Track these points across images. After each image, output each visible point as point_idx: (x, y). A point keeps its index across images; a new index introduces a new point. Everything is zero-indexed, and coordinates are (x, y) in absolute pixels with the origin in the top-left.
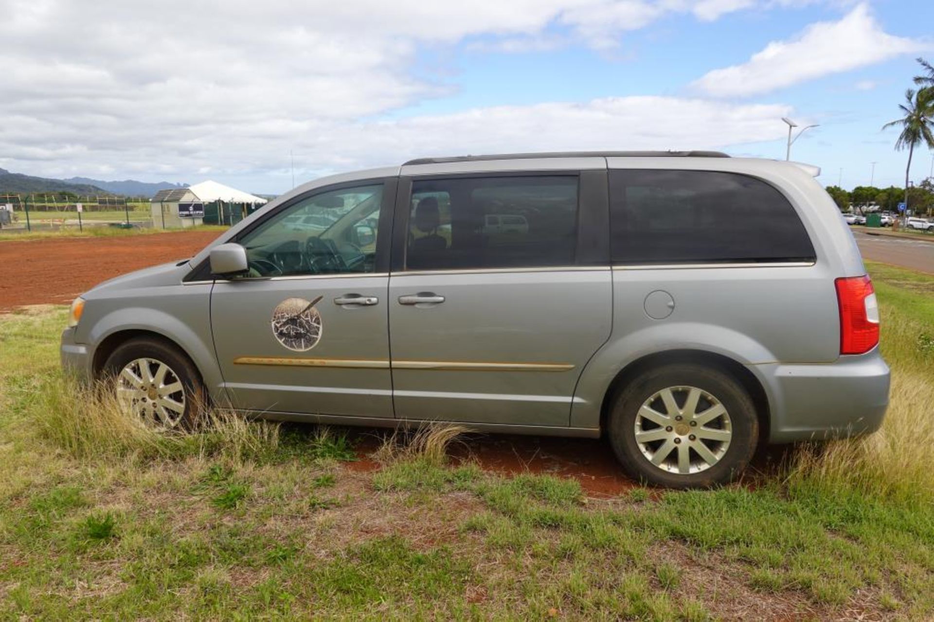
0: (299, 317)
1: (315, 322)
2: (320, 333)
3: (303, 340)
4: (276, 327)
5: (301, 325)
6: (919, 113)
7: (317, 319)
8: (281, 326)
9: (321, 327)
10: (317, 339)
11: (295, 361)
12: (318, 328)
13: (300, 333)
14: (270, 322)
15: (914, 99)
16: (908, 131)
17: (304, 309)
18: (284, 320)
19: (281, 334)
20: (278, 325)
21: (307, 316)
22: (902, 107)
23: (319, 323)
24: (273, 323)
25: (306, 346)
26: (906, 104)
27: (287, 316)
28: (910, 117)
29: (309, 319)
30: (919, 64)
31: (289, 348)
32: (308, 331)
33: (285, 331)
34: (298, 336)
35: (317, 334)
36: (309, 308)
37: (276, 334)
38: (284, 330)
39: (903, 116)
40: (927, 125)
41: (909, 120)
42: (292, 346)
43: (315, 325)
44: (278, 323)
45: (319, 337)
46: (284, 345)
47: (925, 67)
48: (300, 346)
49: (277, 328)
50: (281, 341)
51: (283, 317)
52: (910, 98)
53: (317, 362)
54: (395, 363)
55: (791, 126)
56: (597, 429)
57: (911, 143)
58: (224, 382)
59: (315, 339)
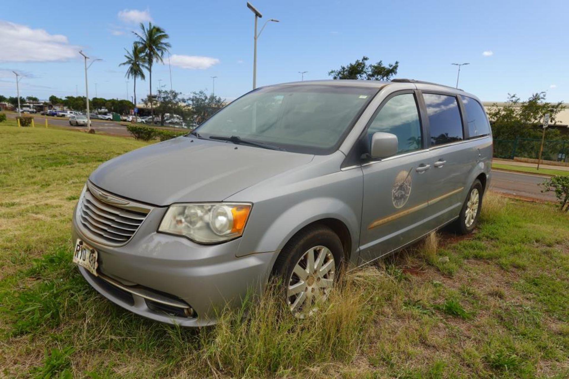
0: (403, 183)
1: (409, 185)
2: (410, 193)
3: (402, 199)
5: (404, 189)
6: (135, 60)
7: (410, 183)
8: (396, 192)
9: (411, 188)
11: (397, 216)
12: (409, 189)
13: (403, 195)
15: (131, 52)
16: (132, 69)
18: (398, 188)
19: (395, 198)
21: (407, 182)
22: (126, 56)
24: (393, 191)
25: (403, 203)
26: (128, 55)
27: (399, 184)
29: (407, 184)
31: (396, 207)
32: (405, 193)
34: (401, 197)
35: (408, 193)
36: (407, 177)
37: (393, 198)
38: (397, 194)
39: (127, 60)
40: (141, 67)
41: (130, 63)
42: (398, 205)
43: (409, 187)
44: (395, 190)
45: (409, 195)
46: (394, 205)
48: (400, 204)
49: (394, 194)
50: (394, 203)
51: (398, 186)
53: (406, 212)
54: (429, 202)
55: (86, 58)
56: (458, 216)
57: (134, 76)
58: (359, 247)
59: (407, 197)
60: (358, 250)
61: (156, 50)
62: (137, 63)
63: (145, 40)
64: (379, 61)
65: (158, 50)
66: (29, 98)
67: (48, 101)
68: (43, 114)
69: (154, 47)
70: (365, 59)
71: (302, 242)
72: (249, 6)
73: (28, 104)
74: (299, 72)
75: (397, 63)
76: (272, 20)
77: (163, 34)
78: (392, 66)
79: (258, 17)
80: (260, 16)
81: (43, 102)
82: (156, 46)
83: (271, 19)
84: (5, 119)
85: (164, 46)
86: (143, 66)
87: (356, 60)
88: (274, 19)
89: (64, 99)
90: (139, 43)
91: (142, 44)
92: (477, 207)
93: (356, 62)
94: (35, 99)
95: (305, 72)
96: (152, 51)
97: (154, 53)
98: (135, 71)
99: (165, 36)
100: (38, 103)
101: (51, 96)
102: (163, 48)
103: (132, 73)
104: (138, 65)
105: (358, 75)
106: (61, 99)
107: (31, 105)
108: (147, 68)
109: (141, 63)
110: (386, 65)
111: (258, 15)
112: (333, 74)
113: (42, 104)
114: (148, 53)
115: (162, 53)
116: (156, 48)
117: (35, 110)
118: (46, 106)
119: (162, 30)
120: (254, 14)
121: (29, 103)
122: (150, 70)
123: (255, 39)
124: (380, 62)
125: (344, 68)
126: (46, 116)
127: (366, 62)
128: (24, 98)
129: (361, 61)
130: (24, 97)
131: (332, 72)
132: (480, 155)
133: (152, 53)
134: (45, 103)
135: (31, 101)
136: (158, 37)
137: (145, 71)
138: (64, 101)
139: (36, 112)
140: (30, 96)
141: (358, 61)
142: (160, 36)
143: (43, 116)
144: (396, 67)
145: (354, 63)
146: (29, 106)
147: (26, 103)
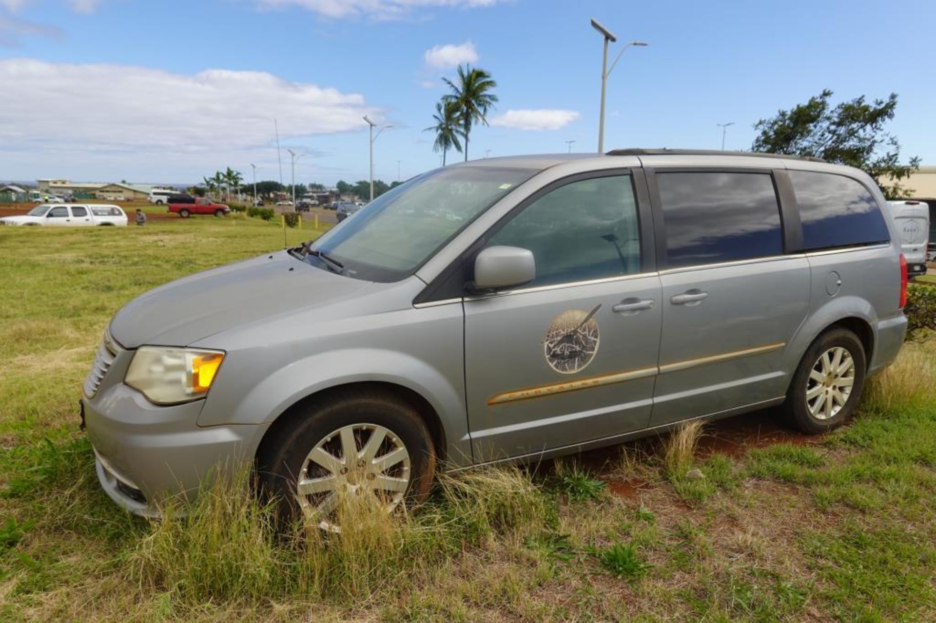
0: (575, 332)
1: (592, 336)
2: (596, 348)
3: (577, 359)
4: (548, 347)
5: (578, 342)
6: (447, 122)
7: (595, 331)
8: (554, 347)
9: (598, 340)
10: (592, 355)
11: (566, 386)
12: (595, 342)
13: (576, 351)
14: (543, 343)
15: (443, 111)
16: (441, 136)
17: (582, 321)
18: (559, 338)
19: (554, 356)
20: (551, 346)
21: (584, 330)
22: (436, 117)
23: (596, 337)
24: (546, 344)
25: (579, 366)
26: (438, 115)
27: (562, 332)
28: (441, 125)
29: (587, 333)
30: (444, 82)
31: (560, 372)
32: (584, 348)
33: (559, 352)
34: (573, 355)
35: (593, 349)
36: (586, 320)
37: (547, 357)
38: (558, 350)
39: (436, 123)
40: (454, 132)
41: (440, 127)
42: (564, 369)
43: (593, 339)
44: (551, 343)
45: (595, 353)
46: (554, 368)
47: (449, 85)
48: (572, 368)
49: (549, 349)
50: (552, 365)
51: (557, 335)
52: (439, 110)
53: (590, 382)
54: (663, 368)
55: (371, 125)
56: (784, 397)
57: (443, 148)
58: (469, 432)
59: (590, 356)
60: (467, 437)
61: (476, 105)
62: (450, 127)
63: (461, 90)
64: (859, 97)
65: (479, 105)
66: (313, 186)
67: (335, 189)
68: (326, 208)
69: (473, 101)
70: (826, 94)
71: (320, 414)
72: (594, 24)
73: (311, 194)
74: (719, 125)
75: (893, 97)
76: (635, 44)
77: (488, 80)
78: (881, 102)
79: (609, 41)
80: (613, 40)
81: (329, 190)
82: (477, 98)
83: (633, 42)
84: (273, 216)
85: (488, 99)
86: (457, 131)
87: (810, 98)
88: (638, 42)
89: (355, 185)
90: (451, 96)
91: (457, 97)
92: (852, 383)
93: (811, 102)
94: (320, 187)
95: (728, 125)
96: (471, 107)
97: (472, 110)
98: (446, 139)
99: (491, 83)
100: (325, 192)
101: (338, 181)
102: (487, 102)
103: (441, 143)
104: (451, 130)
105: (811, 125)
106: (351, 186)
107: (315, 195)
108: (462, 134)
109: (454, 127)
110: (870, 102)
111: (608, 37)
112: (761, 127)
113: (327, 194)
114: (465, 111)
115: (485, 110)
116: (476, 102)
117: (317, 202)
118: (333, 196)
119: (487, 74)
120: (603, 37)
121: (313, 192)
122: (466, 137)
123: (603, 78)
124: (860, 99)
125: (783, 114)
126: (329, 210)
127: (828, 99)
128: (305, 187)
129: (819, 100)
130: (306, 184)
131: (761, 123)
132: (839, 282)
133: (470, 111)
134: (331, 192)
135: (315, 190)
136: (479, 85)
137: (461, 140)
138: (355, 187)
139: (318, 205)
140: (312, 182)
141: (813, 98)
142: (483, 83)
143: (326, 211)
144: (891, 106)
145: (805, 103)
146: (311, 197)
147: (308, 192)
